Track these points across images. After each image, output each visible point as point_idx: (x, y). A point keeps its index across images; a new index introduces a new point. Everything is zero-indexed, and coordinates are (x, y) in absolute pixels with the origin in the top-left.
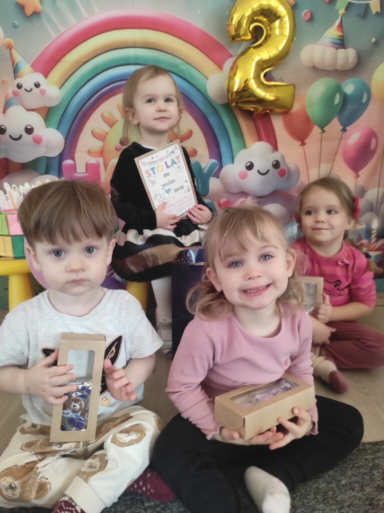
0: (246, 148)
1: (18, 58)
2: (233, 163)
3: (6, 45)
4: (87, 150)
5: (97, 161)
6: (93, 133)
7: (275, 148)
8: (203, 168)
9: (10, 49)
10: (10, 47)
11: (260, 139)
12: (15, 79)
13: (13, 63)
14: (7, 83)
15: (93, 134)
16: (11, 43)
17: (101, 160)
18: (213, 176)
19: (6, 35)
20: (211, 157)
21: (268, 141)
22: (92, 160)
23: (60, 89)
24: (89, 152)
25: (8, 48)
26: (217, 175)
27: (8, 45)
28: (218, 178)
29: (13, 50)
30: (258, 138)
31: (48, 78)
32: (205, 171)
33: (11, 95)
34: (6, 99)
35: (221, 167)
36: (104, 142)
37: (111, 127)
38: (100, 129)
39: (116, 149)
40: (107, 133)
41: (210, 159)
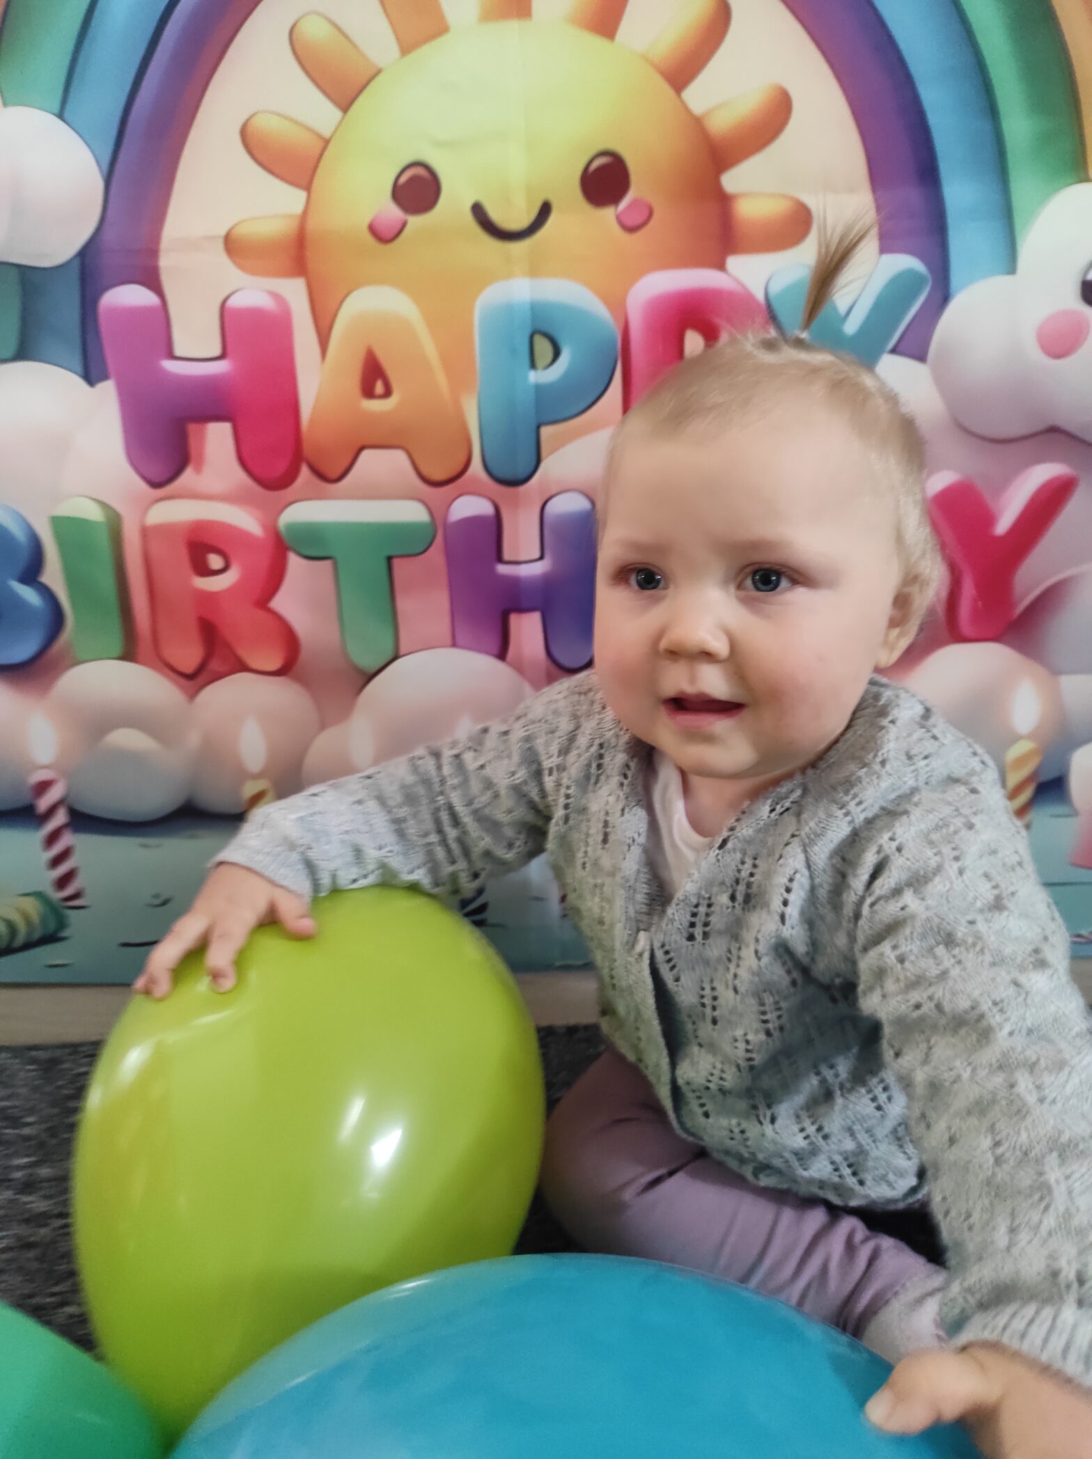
0: (1089, 179)
2: (1012, 271)
4: (223, 232)
5: (272, 295)
6: (244, 133)
8: (843, 312)
15: (249, 139)
17: (295, 292)
18: (894, 351)
20: (887, 243)
22: (250, 292)
24: (233, 245)
26: (916, 344)
28: (922, 360)
32: (851, 327)
35: (942, 295)
36: (308, 188)
37: (345, 106)
38: (287, 118)
39: (372, 229)
40: (327, 142)
41: (883, 251)
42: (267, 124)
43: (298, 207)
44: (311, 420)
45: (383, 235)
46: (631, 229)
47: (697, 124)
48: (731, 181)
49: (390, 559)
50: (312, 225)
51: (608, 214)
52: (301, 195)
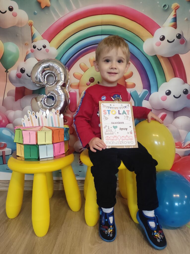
0: (166, 82)
1: (35, 31)
2: (158, 91)
3: (29, 24)
4: (70, 84)
5: (75, 91)
6: (74, 75)
7: (185, 81)
8: (139, 95)
9: (31, 26)
10: (31, 25)
11: (176, 76)
12: (32, 43)
13: (32, 34)
14: (28, 45)
16: (32, 23)
17: (77, 91)
18: (144, 100)
19: (29, 18)
20: (144, 88)
21: (181, 77)
22: (73, 91)
23: (57, 49)
24: (71, 86)
25: (30, 25)
26: (147, 99)
27: (30, 24)
28: (148, 100)
29: (32, 26)
30: (174, 76)
31: (51, 42)
32: (140, 97)
33: (30, 52)
34: (27, 54)
35: (150, 94)
36: (80, 80)
37: (85, 72)
38: (78, 73)
39: (87, 84)
40: (82, 75)
41: (143, 89)
42: (76, 74)
43: (79, 82)
48: (126, 81)
52: (79, 81)
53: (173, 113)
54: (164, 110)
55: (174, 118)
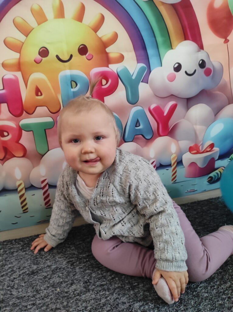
0: (172, 49)
2: (162, 66)
5: (14, 75)
6: (5, 42)
8: (132, 74)
22: (9, 75)
24: (4, 65)
28: (147, 83)
30: (184, 37)
35: (150, 71)
36: (20, 53)
37: (27, 36)
38: (14, 38)
39: (35, 61)
40: (23, 43)
41: (138, 63)
42: (9, 40)
43: (18, 57)
44: (25, 101)
45: (37, 62)
46: (89, 60)
47: (100, 39)
48: (108, 50)
49: (45, 130)
50: (21, 61)
51: (84, 57)
52: (18, 54)
53: (186, 100)
54: (172, 96)
55: (188, 108)
